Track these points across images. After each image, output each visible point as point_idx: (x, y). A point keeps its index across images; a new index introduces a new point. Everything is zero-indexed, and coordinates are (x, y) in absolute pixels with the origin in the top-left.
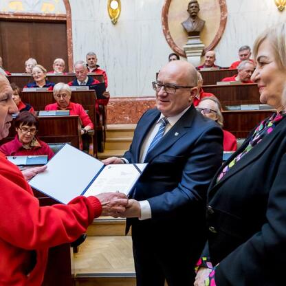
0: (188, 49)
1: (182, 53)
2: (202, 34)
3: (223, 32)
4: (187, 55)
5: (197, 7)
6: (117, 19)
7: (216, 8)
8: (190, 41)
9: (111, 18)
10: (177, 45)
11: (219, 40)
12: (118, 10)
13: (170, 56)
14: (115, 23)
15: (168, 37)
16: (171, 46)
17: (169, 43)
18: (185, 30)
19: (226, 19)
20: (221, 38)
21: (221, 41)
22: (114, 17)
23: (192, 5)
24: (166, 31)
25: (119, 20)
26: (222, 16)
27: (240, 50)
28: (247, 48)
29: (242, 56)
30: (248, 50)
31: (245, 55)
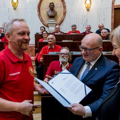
0: (49, 23)
1: (46, 25)
2: (55, 17)
3: (65, 17)
4: (49, 26)
5: (53, 5)
6: (16, 7)
7: (61, 7)
8: (50, 20)
9: (13, 7)
10: (44, 21)
11: (63, 21)
12: (17, 3)
13: (41, 28)
14: (15, 9)
15: (40, 18)
16: (41, 22)
17: (41, 20)
18: (48, 15)
19: (66, 12)
20: (63, 20)
21: (64, 21)
22: (15, 6)
23: (51, 4)
24: (39, 15)
25: (17, 8)
26: (64, 11)
27: (72, 26)
28: (75, 26)
29: (73, 29)
30: (75, 27)
31: (74, 29)
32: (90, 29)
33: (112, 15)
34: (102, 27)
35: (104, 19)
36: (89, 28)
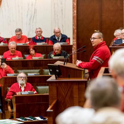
28: (20, 30)
29: (17, 35)
30: (20, 32)
31: (19, 35)
32: (41, 33)
33: (73, 4)
34: (59, 32)
35: (62, 10)
36: (40, 31)
